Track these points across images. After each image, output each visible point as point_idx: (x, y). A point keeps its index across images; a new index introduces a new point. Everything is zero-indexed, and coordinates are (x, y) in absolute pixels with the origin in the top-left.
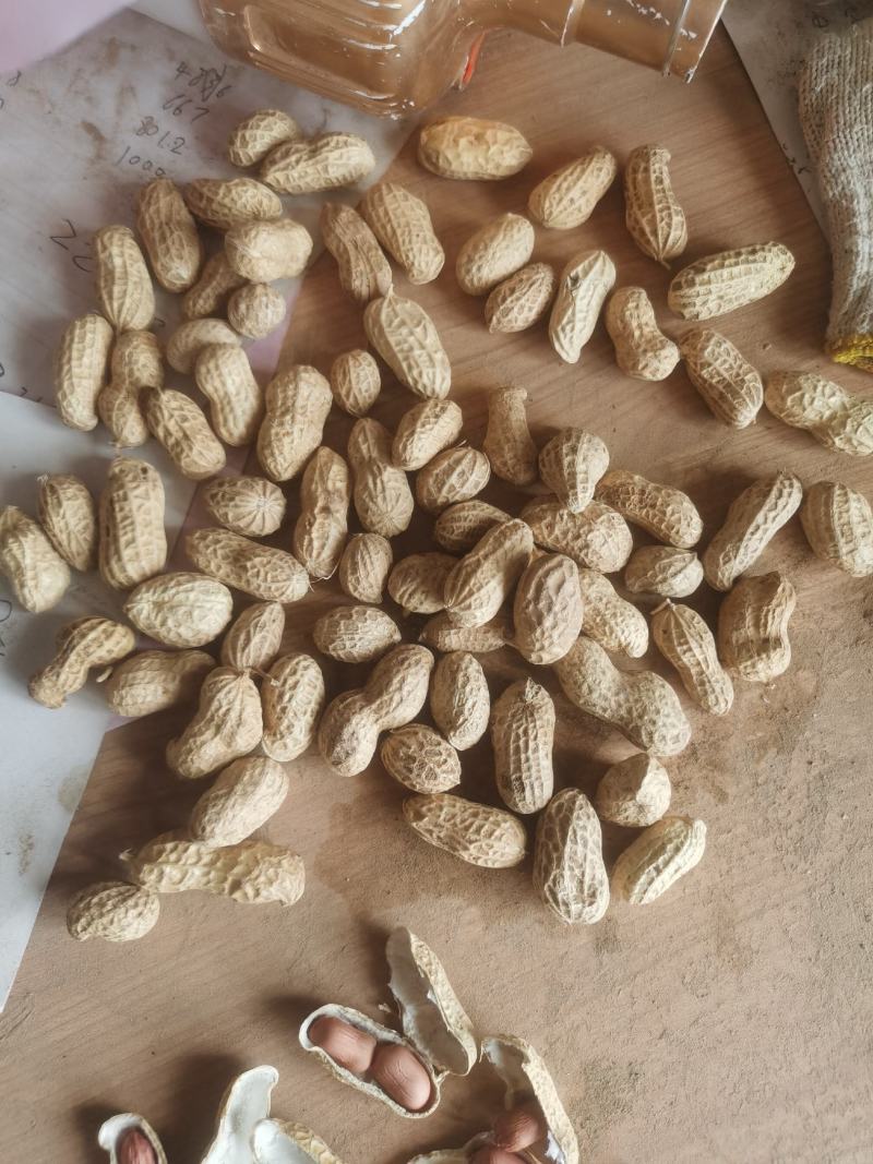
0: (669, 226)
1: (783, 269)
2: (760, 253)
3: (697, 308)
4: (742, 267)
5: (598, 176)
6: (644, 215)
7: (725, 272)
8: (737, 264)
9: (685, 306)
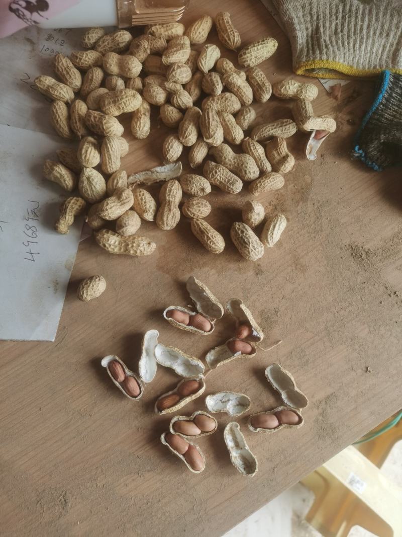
0: (234, 36)
1: (274, 46)
2: (266, 41)
3: (248, 62)
4: (261, 46)
5: (207, 24)
6: (225, 34)
7: (255, 48)
8: (259, 45)
9: (244, 62)
